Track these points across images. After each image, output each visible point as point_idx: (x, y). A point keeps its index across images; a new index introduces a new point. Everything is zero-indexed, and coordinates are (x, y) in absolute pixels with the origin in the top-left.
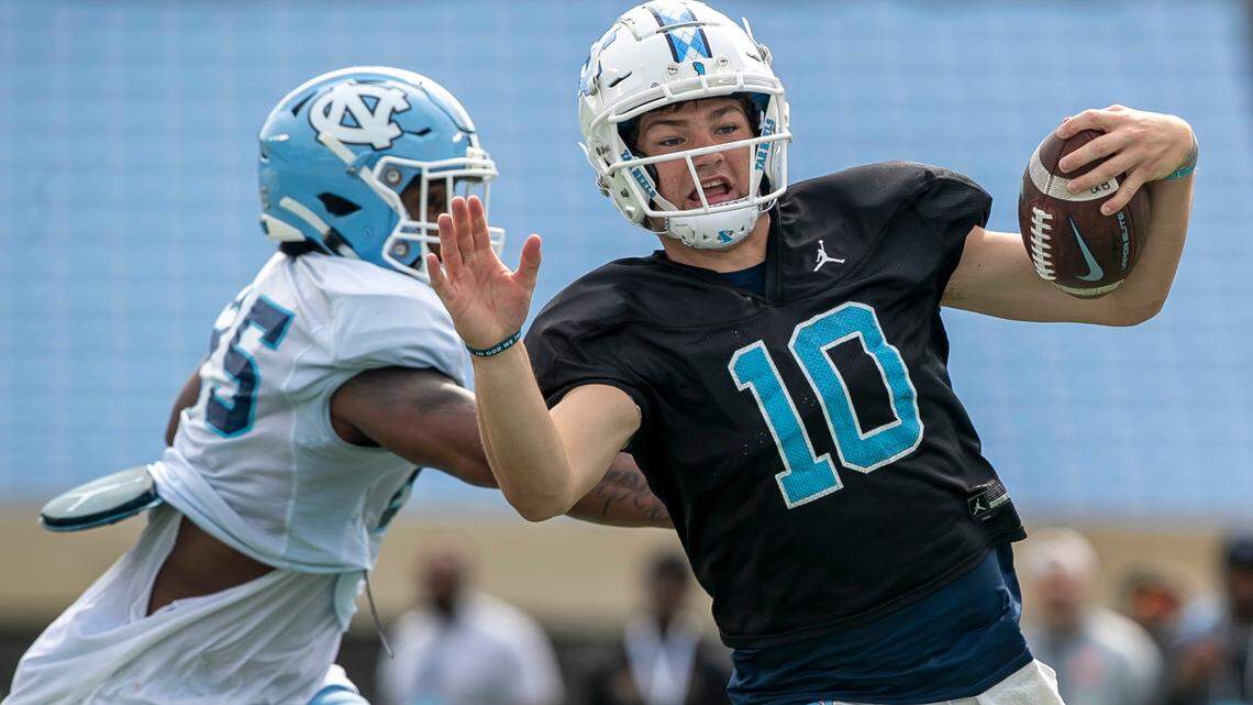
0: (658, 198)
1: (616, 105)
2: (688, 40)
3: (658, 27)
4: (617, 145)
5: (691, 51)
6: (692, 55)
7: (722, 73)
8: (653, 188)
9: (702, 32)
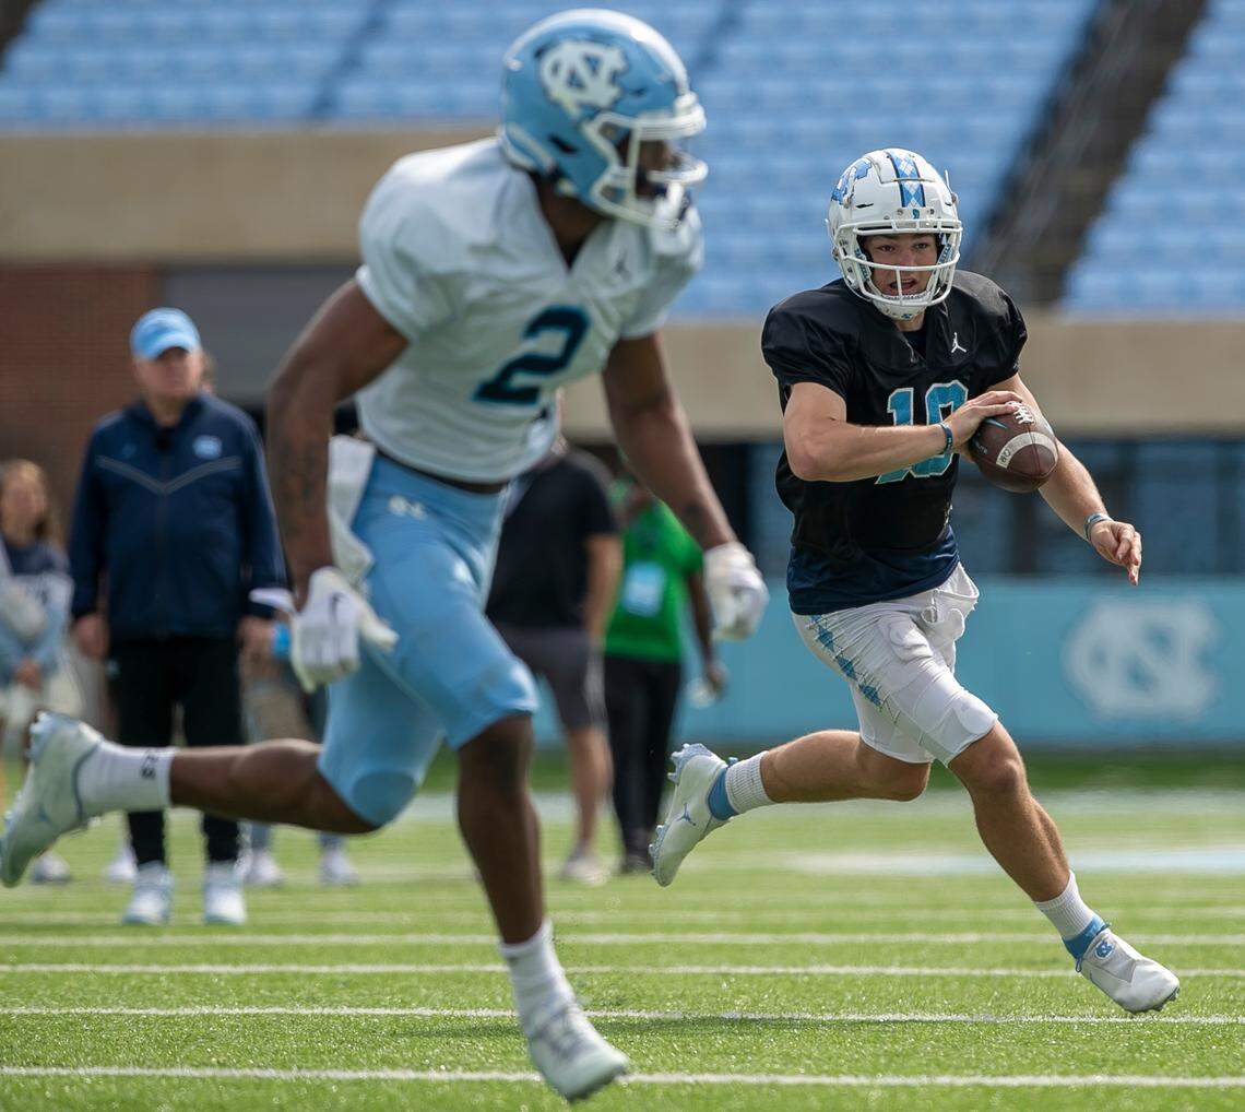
0: (870, 283)
1: (856, 220)
2: (912, 192)
3: (895, 178)
4: (853, 245)
5: (913, 200)
6: (913, 204)
7: (930, 219)
8: (869, 277)
9: (921, 186)
